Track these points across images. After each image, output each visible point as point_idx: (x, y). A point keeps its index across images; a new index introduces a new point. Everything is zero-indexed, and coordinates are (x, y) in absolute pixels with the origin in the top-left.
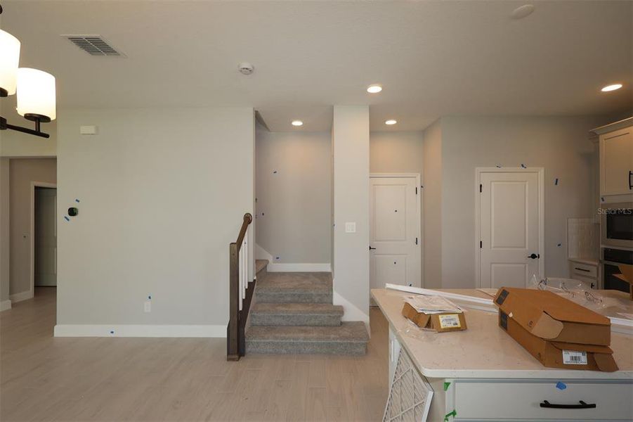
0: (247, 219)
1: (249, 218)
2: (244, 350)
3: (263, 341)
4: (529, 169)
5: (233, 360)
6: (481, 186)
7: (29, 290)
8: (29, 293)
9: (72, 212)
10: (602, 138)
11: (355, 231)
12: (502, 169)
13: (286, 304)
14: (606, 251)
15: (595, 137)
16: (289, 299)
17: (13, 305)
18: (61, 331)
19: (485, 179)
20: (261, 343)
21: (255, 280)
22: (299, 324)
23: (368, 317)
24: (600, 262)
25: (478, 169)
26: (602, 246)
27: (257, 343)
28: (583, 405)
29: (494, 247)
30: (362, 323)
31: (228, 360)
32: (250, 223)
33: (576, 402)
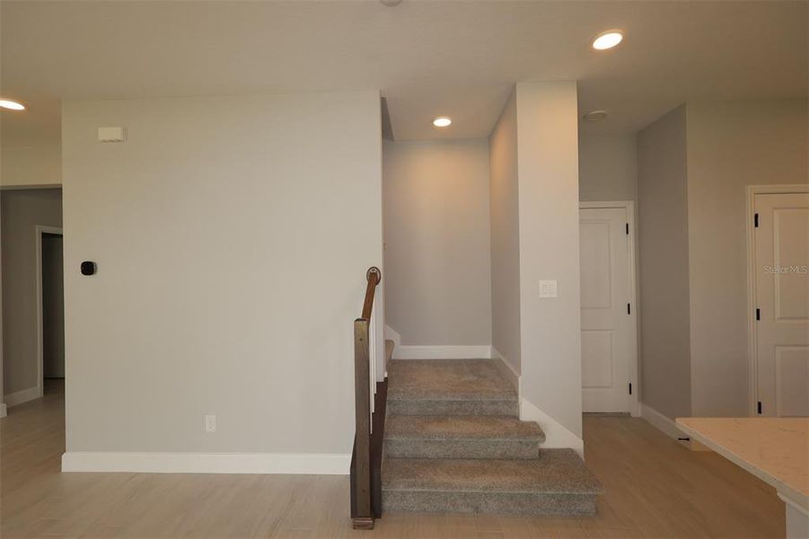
0: (373, 278)
1: (376, 274)
2: (380, 505)
3: (410, 490)
5: (364, 527)
6: (756, 216)
7: (36, 385)
8: (36, 390)
9: (88, 268)
11: (555, 296)
13: (441, 418)
16: (444, 410)
17: (10, 411)
18: (73, 462)
20: (409, 493)
21: (386, 378)
23: (582, 442)
25: (751, 189)
27: (402, 493)
29: (779, 319)
30: (571, 451)
31: (356, 527)
32: (377, 283)
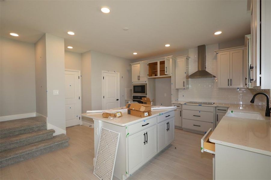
4: (116, 73)
6: (104, 77)
10: (132, 66)
11: (58, 94)
12: (109, 72)
14: (133, 96)
15: (130, 66)
16: (17, 133)
19: (104, 75)
22: (28, 144)
24: (132, 99)
26: (132, 95)
28: (147, 124)
30: (63, 134)
33: (146, 124)
